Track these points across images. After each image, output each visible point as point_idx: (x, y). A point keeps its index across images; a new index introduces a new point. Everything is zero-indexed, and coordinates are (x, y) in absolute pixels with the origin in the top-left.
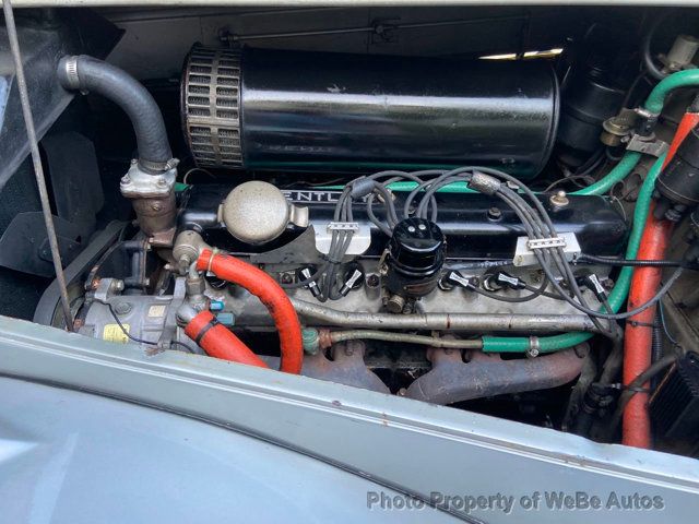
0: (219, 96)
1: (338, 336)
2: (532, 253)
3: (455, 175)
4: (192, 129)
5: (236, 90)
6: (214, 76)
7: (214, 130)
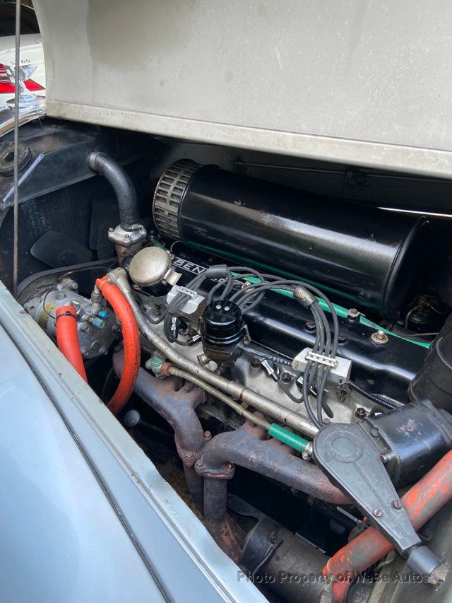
0: (174, 192)
1: (174, 371)
2: (306, 362)
3: (289, 285)
4: (156, 210)
5: (182, 190)
6: (177, 180)
7: (166, 213)
